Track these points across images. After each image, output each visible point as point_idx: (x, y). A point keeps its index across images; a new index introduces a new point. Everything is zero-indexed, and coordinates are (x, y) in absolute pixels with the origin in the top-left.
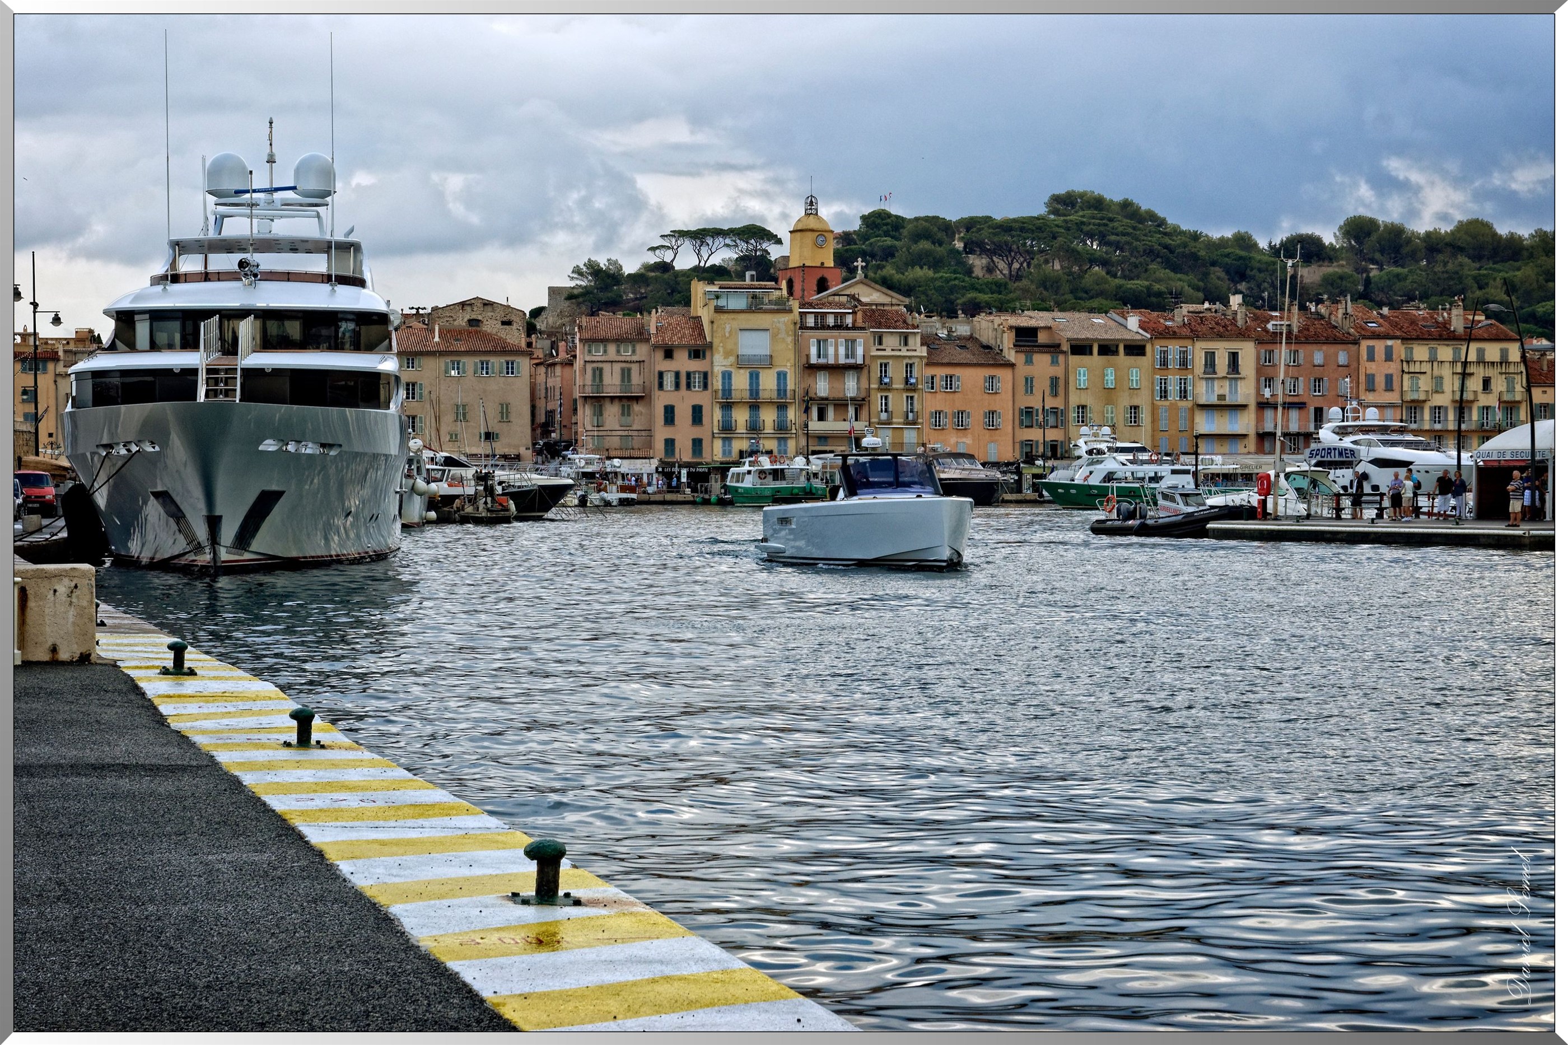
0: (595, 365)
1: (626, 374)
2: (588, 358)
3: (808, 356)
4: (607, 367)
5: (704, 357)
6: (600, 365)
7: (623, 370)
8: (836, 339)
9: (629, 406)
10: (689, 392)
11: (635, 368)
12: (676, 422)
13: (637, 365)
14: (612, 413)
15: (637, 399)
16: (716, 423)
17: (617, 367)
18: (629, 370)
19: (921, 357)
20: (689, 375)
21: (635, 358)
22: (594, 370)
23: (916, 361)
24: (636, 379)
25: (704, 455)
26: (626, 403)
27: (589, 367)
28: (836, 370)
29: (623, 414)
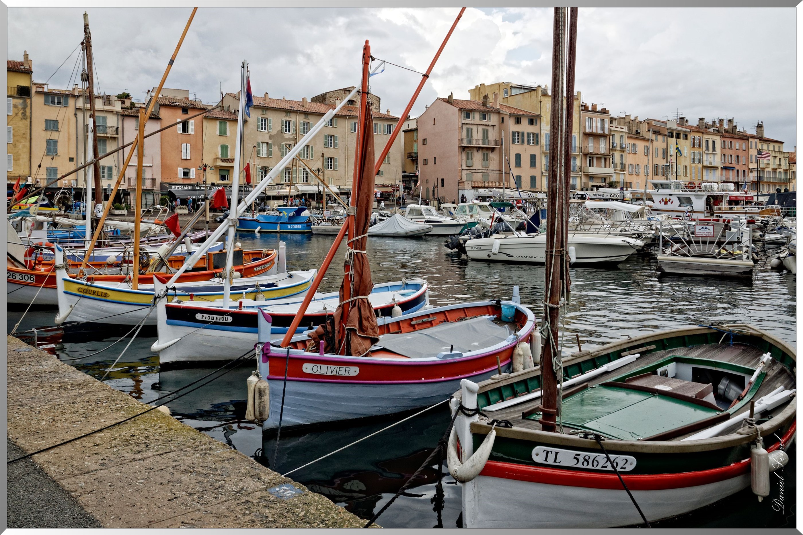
0: (468, 126)
1: (485, 133)
2: (463, 122)
3: (585, 127)
4: (474, 128)
5: (536, 123)
6: (471, 126)
7: (483, 130)
8: (596, 117)
9: (487, 154)
10: (528, 146)
11: (490, 129)
12: (522, 165)
13: (492, 127)
14: (478, 156)
15: (492, 149)
16: (543, 167)
17: (481, 128)
18: (487, 130)
19: (626, 132)
20: (528, 134)
21: (490, 123)
22: (467, 129)
23: (624, 134)
24: (491, 136)
25: (537, 187)
26: (485, 151)
27: (464, 128)
28: (596, 136)
29: (484, 160)
